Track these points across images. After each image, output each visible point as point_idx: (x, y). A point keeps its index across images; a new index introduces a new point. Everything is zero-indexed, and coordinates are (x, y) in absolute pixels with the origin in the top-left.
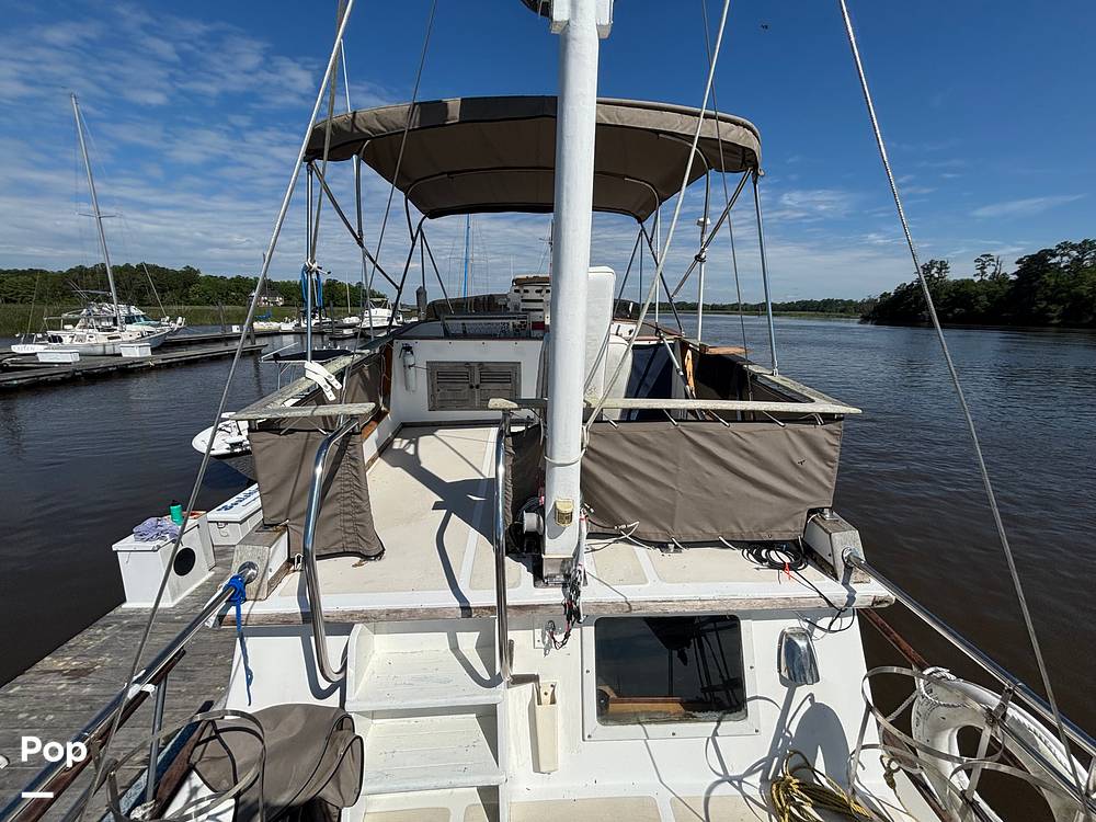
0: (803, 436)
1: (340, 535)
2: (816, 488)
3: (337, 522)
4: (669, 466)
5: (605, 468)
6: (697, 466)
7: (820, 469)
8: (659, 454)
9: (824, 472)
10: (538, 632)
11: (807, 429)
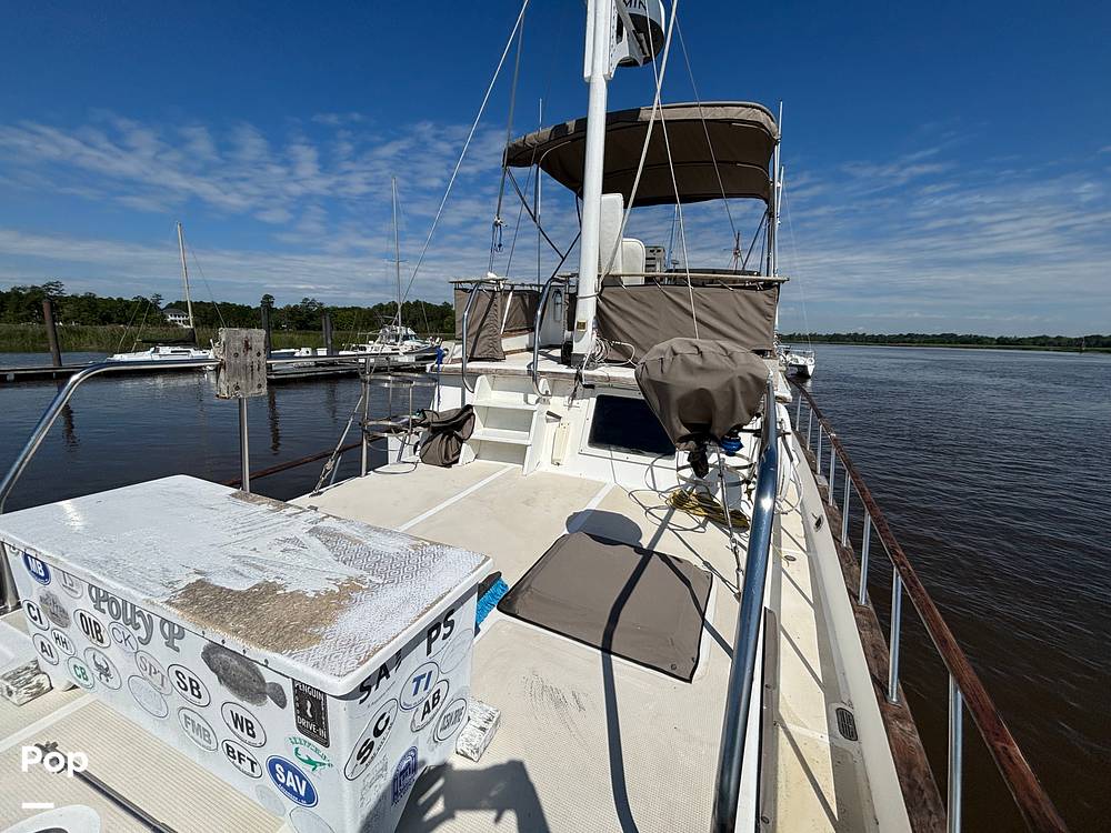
0: (747, 297)
1: (486, 347)
2: (758, 335)
3: (486, 340)
4: (653, 313)
5: (618, 315)
6: (673, 314)
7: (761, 322)
8: (650, 306)
9: (765, 325)
10: (567, 398)
11: (751, 293)
